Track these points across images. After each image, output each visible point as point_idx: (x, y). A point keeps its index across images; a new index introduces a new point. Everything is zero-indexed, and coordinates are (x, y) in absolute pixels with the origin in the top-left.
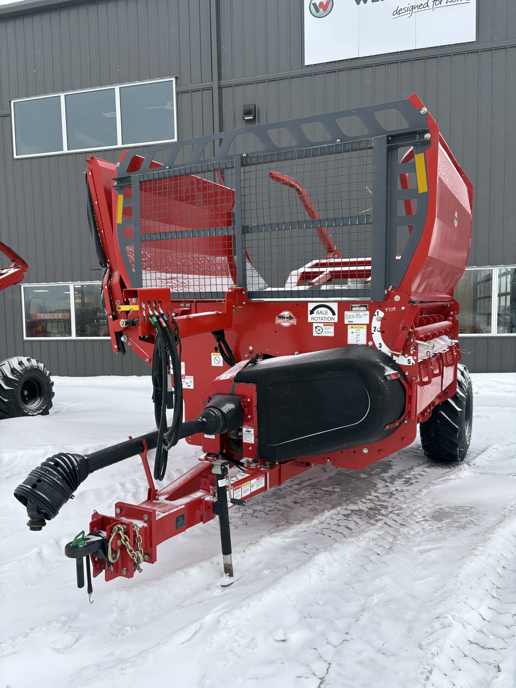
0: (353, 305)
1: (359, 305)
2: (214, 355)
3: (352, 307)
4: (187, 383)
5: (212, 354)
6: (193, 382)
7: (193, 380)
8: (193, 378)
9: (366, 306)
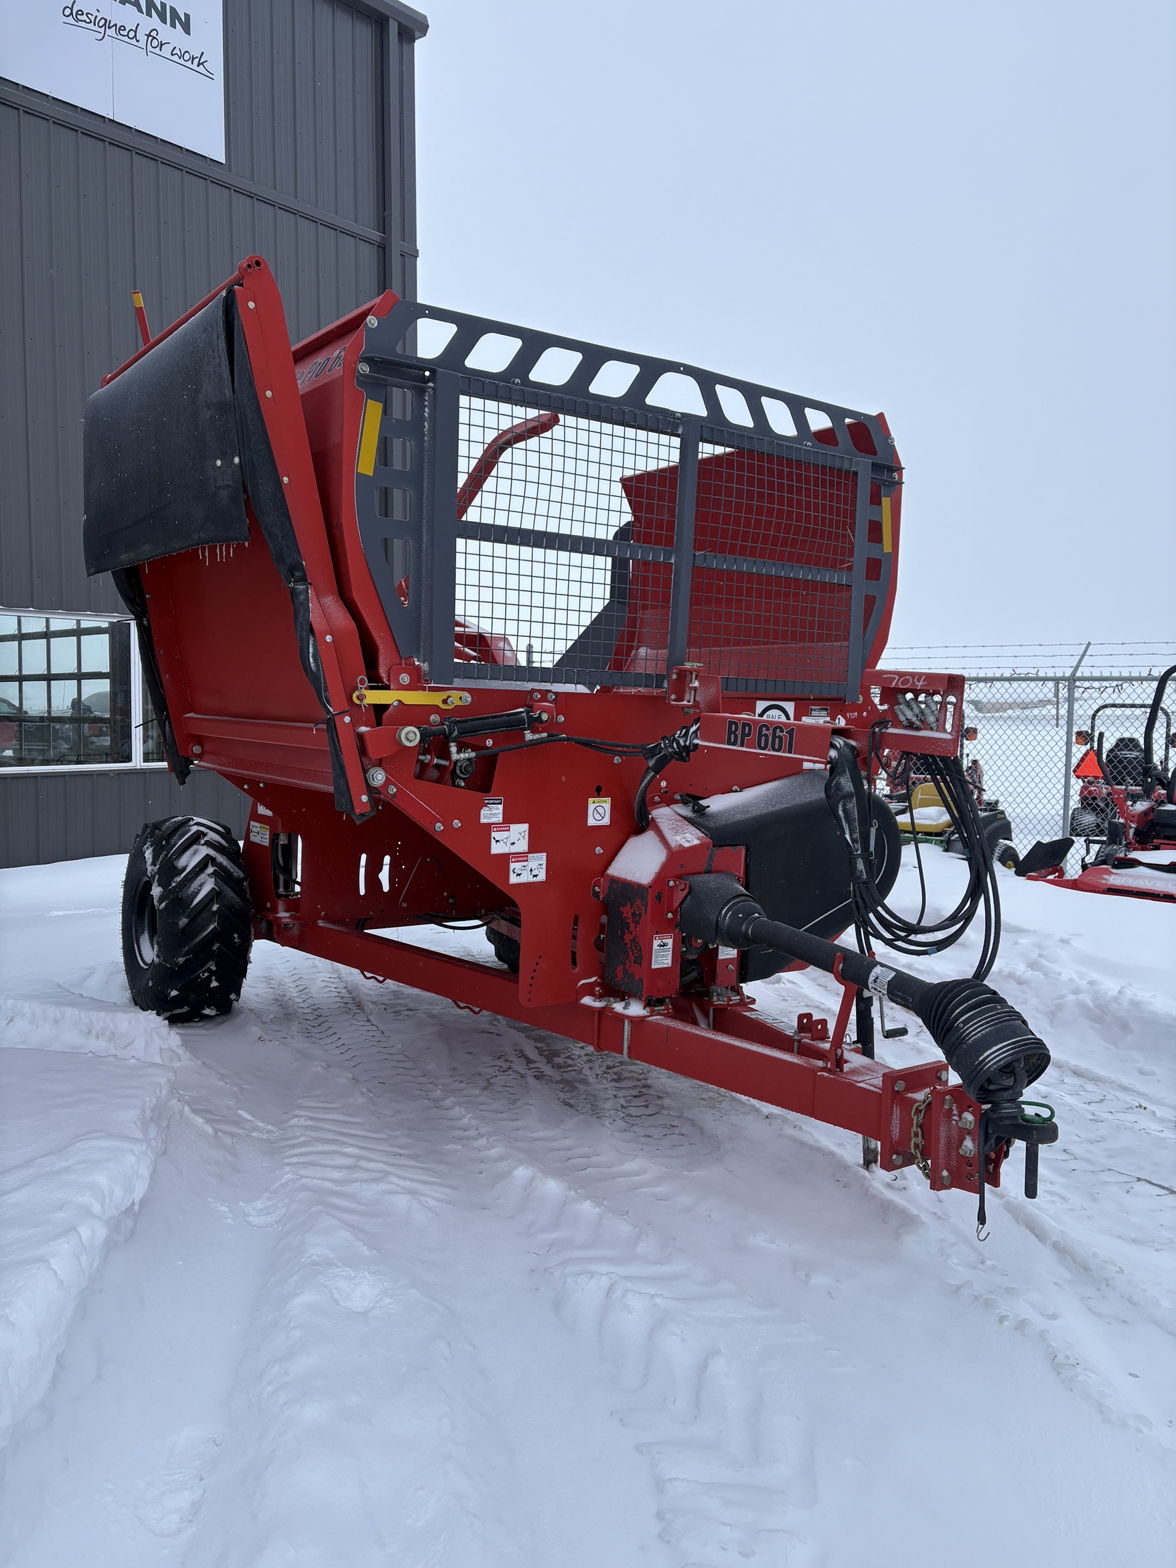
0: (813, 707)
1: (819, 707)
2: (594, 802)
3: (812, 710)
4: (531, 870)
5: (591, 800)
6: (544, 866)
7: (544, 862)
8: (545, 858)
9: (827, 710)
